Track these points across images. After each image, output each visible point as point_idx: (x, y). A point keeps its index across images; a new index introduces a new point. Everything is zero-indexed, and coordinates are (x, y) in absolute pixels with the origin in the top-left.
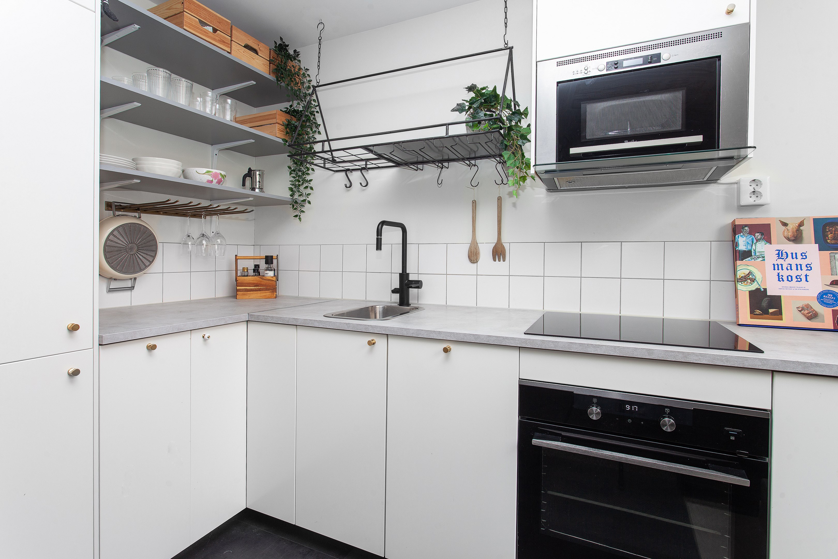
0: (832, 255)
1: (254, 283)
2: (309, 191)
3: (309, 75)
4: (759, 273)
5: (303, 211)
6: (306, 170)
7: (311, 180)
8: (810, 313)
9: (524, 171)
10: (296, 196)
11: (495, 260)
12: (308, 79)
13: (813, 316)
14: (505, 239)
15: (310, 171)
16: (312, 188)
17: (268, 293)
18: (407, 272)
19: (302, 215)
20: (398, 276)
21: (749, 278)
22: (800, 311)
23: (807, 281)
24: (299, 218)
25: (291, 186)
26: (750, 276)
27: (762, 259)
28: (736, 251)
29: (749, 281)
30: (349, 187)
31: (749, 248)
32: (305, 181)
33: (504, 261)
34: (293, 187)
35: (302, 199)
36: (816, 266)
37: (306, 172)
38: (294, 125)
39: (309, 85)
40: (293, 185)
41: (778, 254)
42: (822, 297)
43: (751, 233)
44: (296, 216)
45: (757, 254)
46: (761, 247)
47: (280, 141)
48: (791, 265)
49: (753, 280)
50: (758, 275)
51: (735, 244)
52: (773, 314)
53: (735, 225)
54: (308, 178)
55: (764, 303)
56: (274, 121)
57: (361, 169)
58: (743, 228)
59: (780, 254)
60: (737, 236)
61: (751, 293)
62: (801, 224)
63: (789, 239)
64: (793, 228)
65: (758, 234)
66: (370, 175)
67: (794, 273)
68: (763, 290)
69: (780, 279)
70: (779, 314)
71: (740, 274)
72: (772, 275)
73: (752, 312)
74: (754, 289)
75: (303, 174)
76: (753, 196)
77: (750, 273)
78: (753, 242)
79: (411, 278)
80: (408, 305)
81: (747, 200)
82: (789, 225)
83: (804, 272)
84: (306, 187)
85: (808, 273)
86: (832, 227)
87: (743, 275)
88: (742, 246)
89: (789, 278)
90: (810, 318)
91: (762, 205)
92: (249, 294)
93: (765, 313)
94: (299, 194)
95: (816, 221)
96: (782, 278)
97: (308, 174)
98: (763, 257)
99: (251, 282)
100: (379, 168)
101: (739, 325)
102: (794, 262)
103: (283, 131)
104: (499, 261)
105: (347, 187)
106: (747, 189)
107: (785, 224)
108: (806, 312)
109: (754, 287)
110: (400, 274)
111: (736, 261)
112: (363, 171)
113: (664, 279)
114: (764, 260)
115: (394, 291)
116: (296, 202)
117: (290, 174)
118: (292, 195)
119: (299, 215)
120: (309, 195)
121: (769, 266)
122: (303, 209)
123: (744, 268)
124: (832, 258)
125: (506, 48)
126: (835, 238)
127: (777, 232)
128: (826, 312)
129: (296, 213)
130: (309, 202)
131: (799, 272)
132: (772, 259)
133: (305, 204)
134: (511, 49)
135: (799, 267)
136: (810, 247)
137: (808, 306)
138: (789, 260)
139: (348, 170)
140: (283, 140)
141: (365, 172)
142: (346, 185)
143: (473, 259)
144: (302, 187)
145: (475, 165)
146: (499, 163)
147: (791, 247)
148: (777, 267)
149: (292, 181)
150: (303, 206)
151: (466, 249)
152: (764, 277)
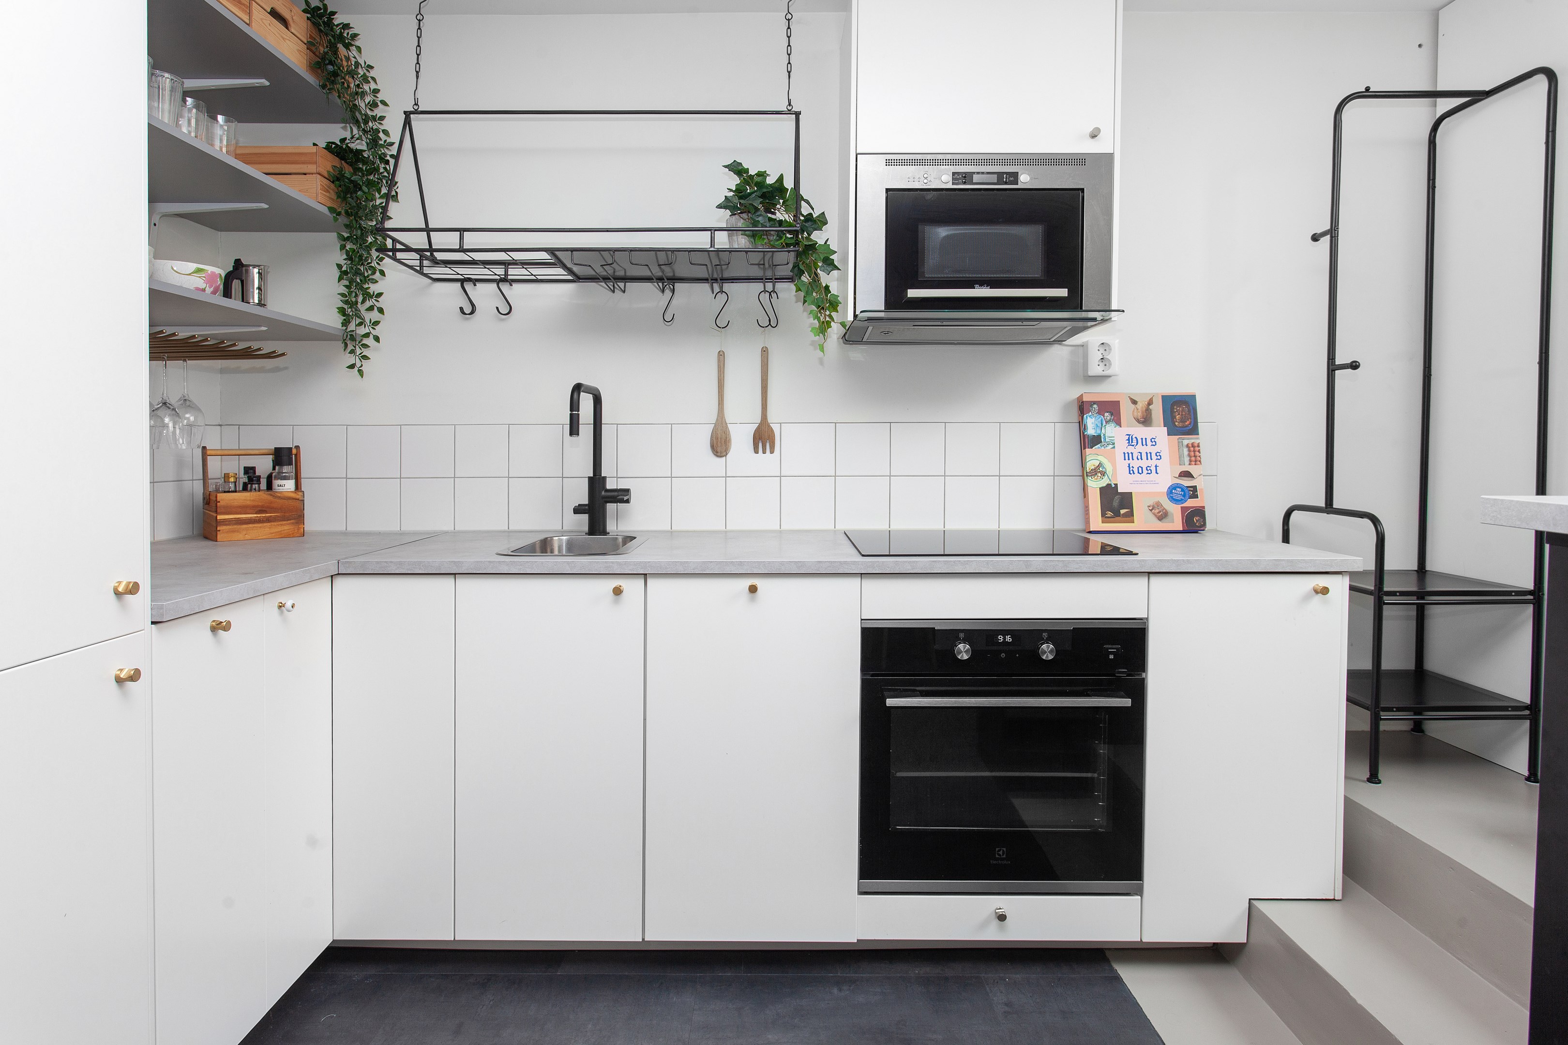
0: (1180, 440)
1: (254, 507)
2: (375, 315)
3: (374, 79)
4: (1110, 464)
5: (365, 358)
6: (370, 272)
7: (380, 295)
8: (1160, 512)
9: (828, 313)
10: (352, 326)
11: (756, 452)
12: (373, 86)
13: (1163, 516)
14: (773, 418)
15: (376, 276)
16: (381, 311)
17: (286, 527)
18: (602, 476)
19: (367, 366)
20: (584, 483)
21: (1098, 471)
22: (1151, 510)
23: (1157, 473)
24: (361, 372)
25: (341, 305)
26: (1101, 469)
27: (1112, 446)
28: (1084, 436)
29: (1099, 475)
30: (472, 313)
31: (1099, 432)
32: (367, 295)
33: (772, 452)
34: (346, 307)
35: (362, 331)
36: (1165, 455)
37: (371, 277)
38: (349, 179)
39: (375, 98)
40: (346, 302)
41: (1128, 440)
42: (1171, 493)
43: (1101, 412)
44: (352, 367)
45: (1107, 440)
46: (1111, 431)
47: (324, 210)
48: (1141, 453)
49: (1103, 474)
50: (1108, 467)
51: (1082, 427)
52: (1125, 515)
53: (1083, 402)
54: (373, 288)
55: (1116, 503)
56: (312, 168)
57: (497, 281)
58: (1091, 406)
59: (1130, 440)
60: (1085, 416)
61: (1102, 489)
62: (1150, 403)
63: (1138, 421)
64: (1142, 407)
65: (1107, 414)
66: (515, 292)
67: (1144, 463)
68: (1113, 486)
69: (1131, 471)
70: (1130, 516)
71: (1090, 465)
72: (1122, 465)
74: (1104, 485)
75: (366, 280)
76: (1101, 364)
77: (1100, 465)
78: (1102, 425)
79: (610, 485)
80: (604, 532)
81: (1095, 369)
82: (1139, 403)
83: (1153, 463)
84: (371, 309)
85: (1158, 463)
86: (1180, 407)
87: (1093, 467)
88: (1091, 431)
89: (1140, 470)
90: (1160, 518)
91: (1110, 376)
92: (247, 529)
93: (1117, 514)
94: (358, 321)
95: (1165, 398)
96: (1132, 470)
97: (374, 281)
98: (1114, 444)
99: (248, 503)
100: (537, 281)
101: (1090, 532)
102: (1144, 450)
103: (327, 191)
104: (764, 452)
105: (464, 313)
106: (1095, 356)
107: (1134, 402)
108: (1157, 511)
109: (1104, 483)
110: (589, 478)
111: (1085, 448)
112: (501, 285)
113: (999, 476)
114: (1114, 447)
115: (578, 510)
116: (353, 338)
117: (340, 279)
118: (345, 323)
119: (358, 364)
120: (377, 323)
121: (1119, 457)
122: (366, 352)
123: (1093, 458)
124: (1180, 444)
125: (789, 112)
126: (1182, 421)
127: (1127, 411)
128: (1175, 511)
129: (351, 359)
130: (377, 339)
131: (1149, 463)
132: (1122, 446)
133: (370, 341)
134: (797, 114)
135: (1149, 456)
136: (1159, 431)
137: (1158, 504)
138: (1140, 448)
139: (469, 280)
140: (331, 209)
141: (505, 287)
142: (461, 309)
143: (719, 450)
144: (362, 308)
145: (722, 291)
146: (765, 291)
147: (1141, 432)
148: (1128, 456)
149: (343, 295)
150: (366, 346)
151: (706, 432)
152: (1115, 470)
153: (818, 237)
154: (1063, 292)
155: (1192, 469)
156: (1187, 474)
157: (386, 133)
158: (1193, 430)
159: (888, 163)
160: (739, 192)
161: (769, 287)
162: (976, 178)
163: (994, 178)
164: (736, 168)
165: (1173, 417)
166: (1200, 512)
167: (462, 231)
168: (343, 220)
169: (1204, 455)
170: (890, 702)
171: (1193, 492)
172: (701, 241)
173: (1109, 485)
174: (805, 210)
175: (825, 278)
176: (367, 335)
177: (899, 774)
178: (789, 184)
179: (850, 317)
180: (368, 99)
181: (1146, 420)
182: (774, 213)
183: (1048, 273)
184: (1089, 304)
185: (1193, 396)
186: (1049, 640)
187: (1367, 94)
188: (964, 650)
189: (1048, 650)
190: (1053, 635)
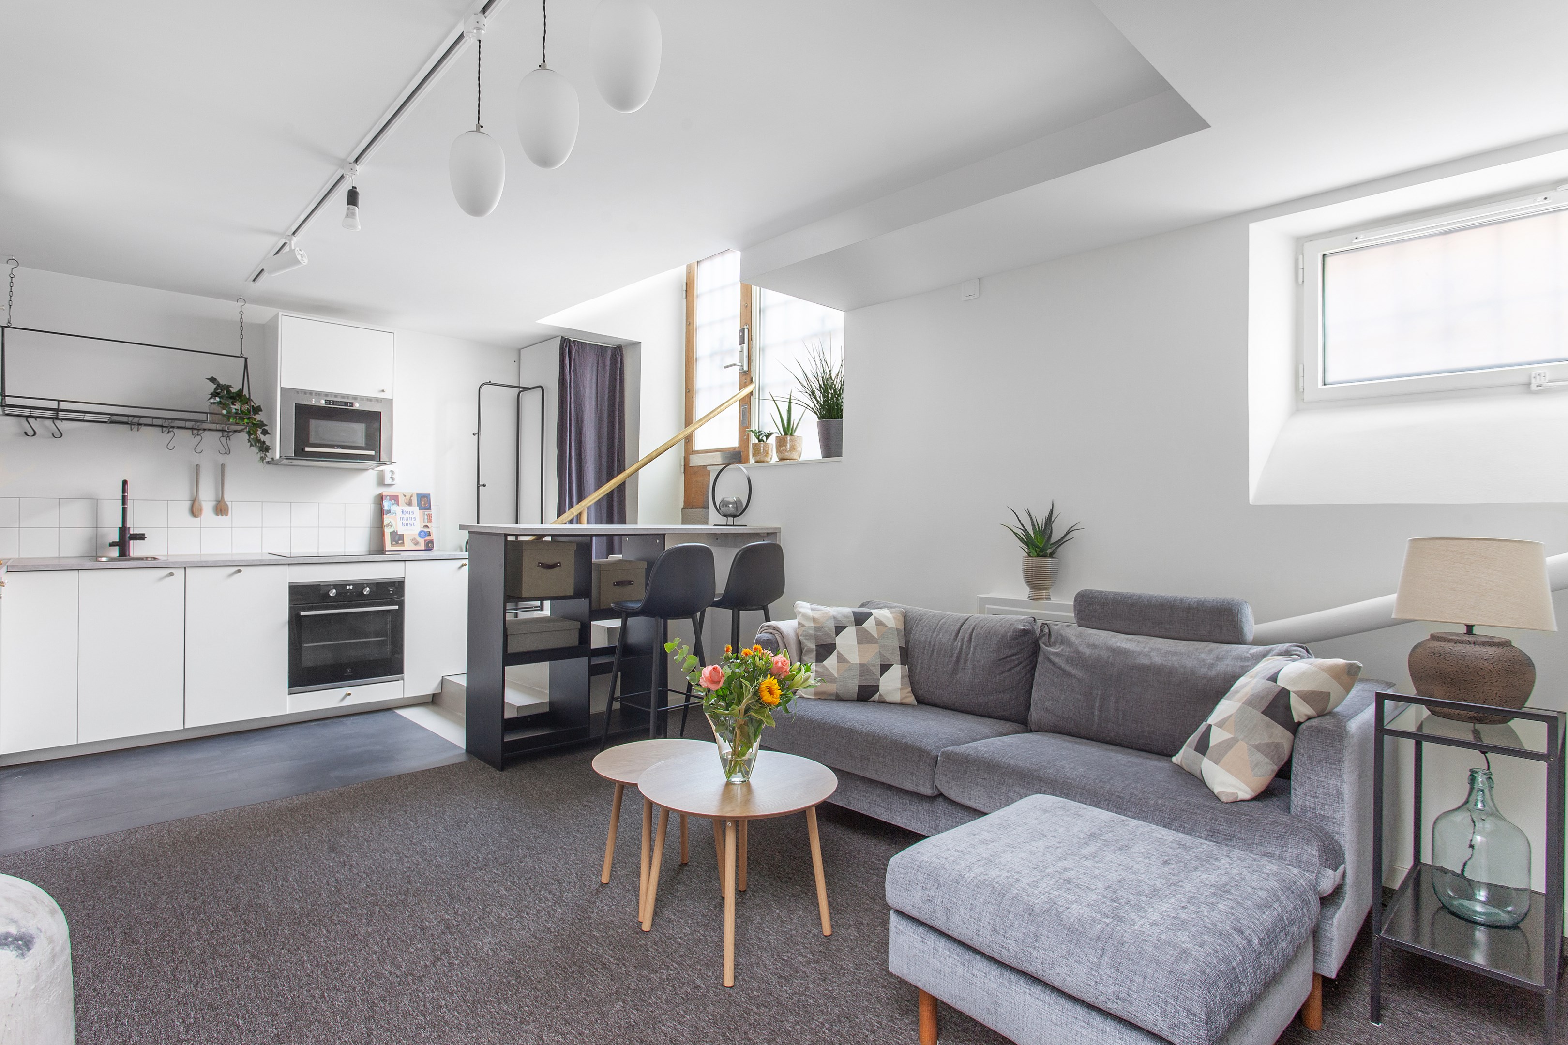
9: (265, 452)
11: (217, 515)
13: (417, 543)
14: (227, 498)
18: (127, 526)
20: (117, 530)
21: (388, 525)
22: (412, 541)
23: (414, 526)
26: (390, 524)
28: (382, 510)
30: (34, 436)
31: (388, 508)
33: (226, 515)
36: (418, 518)
42: (420, 534)
43: (390, 500)
45: (392, 512)
46: (395, 508)
48: (407, 518)
49: (392, 526)
50: (394, 523)
51: (381, 506)
52: (401, 543)
53: (382, 495)
55: (397, 538)
57: (54, 419)
58: (385, 497)
59: (403, 512)
60: (382, 502)
61: (390, 532)
62: (411, 496)
63: (406, 504)
64: (408, 498)
65: (392, 501)
67: (409, 522)
68: (396, 531)
69: (403, 525)
70: (403, 544)
71: (386, 523)
72: (400, 522)
73: (391, 543)
76: (391, 479)
77: (390, 522)
78: (390, 505)
79: (132, 531)
80: (128, 556)
81: (387, 481)
82: (407, 496)
83: (412, 522)
85: (415, 521)
86: (424, 498)
89: (407, 525)
90: (415, 545)
91: (393, 485)
93: (397, 543)
95: (418, 495)
98: (395, 514)
100: (81, 421)
101: (386, 550)
102: (409, 516)
104: (221, 515)
106: (388, 476)
107: (405, 496)
108: (414, 542)
109: (392, 530)
110: (120, 528)
111: (383, 515)
112: (55, 421)
113: (345, 527)
115: (112, 544)
121: (398, 519)
123: (387, 519)
124: (424, 513)
125: (241, 357)
126: (425, 504)
127: (401, 499)
128: (422, 541)
131: (411, 521)
132: (399, 514)
134: (245, 358)
135: (411, 518)
136: (415, 508)
137: (415, 539)
138: (407, 515)
139: (32, 416)
141: (57, 422)
142: (27, 434)
143: (197, 514)
145: (199, 435)
146: (223, 436)
147: (408, 509)
148: (402, 519)
151: (187, 504)
152: (396, 524)
153: (259, 417)
154: (373, 453)
155: (428, 524)
156: (427, 526)
158: (429, 508)
159: (296, 392)
160: (216, 394)
161: (225, 434)
162: (335, 404)
163: (342, 404)
164: (213, 381)
165: (421, 503)
166: (431, 542)
169: (433, 518)
170: (302, 614)
171: (429, 534)
173: (394, 531)
174: (253, 405)
175: (262, 438)
177: (305, 645)
179: (277, 457)
181: (410, 504)
182: (237, 405)
183: (366, 444)
184: (384, 457)
185: (429, 494)
186: (367, 586)
187: (490, 383)
188: (333, 593)
189: (367, 591)
190: (369, 585)
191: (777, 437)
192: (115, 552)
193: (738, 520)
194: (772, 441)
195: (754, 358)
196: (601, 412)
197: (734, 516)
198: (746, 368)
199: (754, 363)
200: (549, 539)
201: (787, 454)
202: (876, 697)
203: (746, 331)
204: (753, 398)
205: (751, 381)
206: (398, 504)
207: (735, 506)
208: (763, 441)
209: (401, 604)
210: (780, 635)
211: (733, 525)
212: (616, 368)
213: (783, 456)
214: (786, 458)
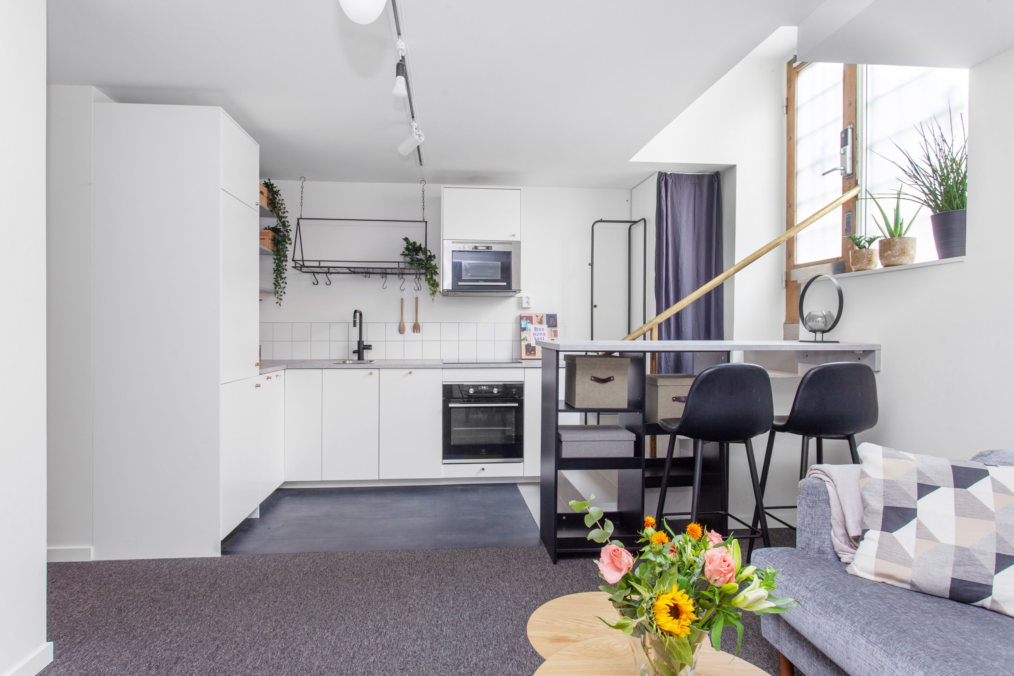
2: (284, 285)
4: (529, 337)
5: (281, 299)
7: (285, 278)
9: (435, 288)
10: (277, 289)
11: (414, 332)
14: (420, 321)
15: (284, 271)
16: (286, 283)
18: (362, 341)
19: (282, 302)
21: (525, 339)
23: (544, 340)
24: (280, 304)
28: (521, 327)
30: (317, 284)
31: (525, 326)
32: (282, 278)
33: (419, 332)
35: (280, 290)
36: (547, 334)
38: (278, 239)
40: (276, 281)
43: (526, 320)
44: (277, 303)
45: (528, 329)
46: (529, 326)
49: (527, 340)
51: (521, 325)
52: (533, 354)
53: (521, 316)
54: (283, 276)
55: (530, 350)
56: (267, 237)
57: (326, 273)
58: (523, 318)
59: (535, 329)
60: (521, 321)
61: (526, 345)
62: (542, 317)
63: (538, 323)
64: (540, 318)
65: (528, 320)
66: (331, 277)
67: (540, 336)
68: (530, 344)
69: (535, 339)
70: (535, 354)
71: (522, 337)
72: (533, 338)
73: (526, 354)
75: (281, 272)
76: (527, 304)
77: (526, 337)
78: (526, 324)
79: (365, 344)
80: (363, 360)
81: (525, 305)
83: (543, 336)
84: (283, 283)
86: (552, 318)
88: (523, 326)
89: (538, 339)
91: (530, 308)
93: (530, 353)
94: (279, 287)
95: (547, 315)
97: (284, 273)
98: (530, 330)
100: (339, 273)
101: (522, 359)
102: (540, 332)
103: (271, 244)
104: (417, 333)
105: (314, 284)
106: (524, 301)
107: (537, 316)
109: (527, 343)
110: (358, 341)
111: (521, 332)
113: (495, 341)
115: (354, 352)
116: (278, 293)
117: (274, 273)
118: (276, 288)
119: (279, 302)
120: (284, 287)
121: (532, 334)
122: (282, 297)
123: (524, 334)
124: (551, 330)
125: (424, 221)
126: (552, 323)
127: (535, 319)
129: (277, 300)
130: (285, 293)
132: (533, 331)
133: (282, 294)
134: (426, 222)
135: (541, 334)
136: (545, 326)
138: (539, 332)
139: (316, 272)
140: (273, 251)
141: (328, 275)
142: (314, 283)
143: (401, 331)
144: (280, 282)
145: (402, 278)
146: (417, 278)
147: (539, 326)
148: (534, 334)
149: (275, 278)
150: (281, 295)
151: (397, 326)
152: (530, 339)
153: (433, 263)
154: (505, 284)
155: (556, 339)
156: (553, 340)
157: (288, 222)
158: (555, 326)
159: (453, 242)
160: (407, 249)
161: (418, 276)
162: (479, 248)
163: (485, 248)
164: (406, 239)
165: (549, 321)
167: (320, 261)
168: (276, 253)
169: (559, 334)
170: (451, 405)
172: (395, 265)
173: (528, 344)
174: (429, 254)
175: (434, 277)
176: (281, 292)
177: (454, 429)
178: (423, 246)
179: (441, 290)
180: (282, 211)
181: (541, 322)
182: (418, 255)
183: (502, 277)
184: (514, 287)
185: (556, 315)
186: (496, 388)
187: (601, 221)
188: (471, 391)
189: (495, 391)
190: (497, 386)
191: (880, 241)
192: (356, 357)
193: (827, 336)
194: (875, 246)
195: (859, 159)
196: (699, 236)
197: (823, 332)
198: (849, 171)
199: (859, 164)
200: (617, 354)
201: (893, 259)
202: (987, 602)
203: (850, 131)
204: (858, 203)
205: (856, 184)
206: (532, 323)
207: (824, 320)
208: (865, 247)
209: (521, 403)
210: (832, 484)
211: (822, 342)
212: (713, 195)
213: (887, 262)
214: (892, 263)
